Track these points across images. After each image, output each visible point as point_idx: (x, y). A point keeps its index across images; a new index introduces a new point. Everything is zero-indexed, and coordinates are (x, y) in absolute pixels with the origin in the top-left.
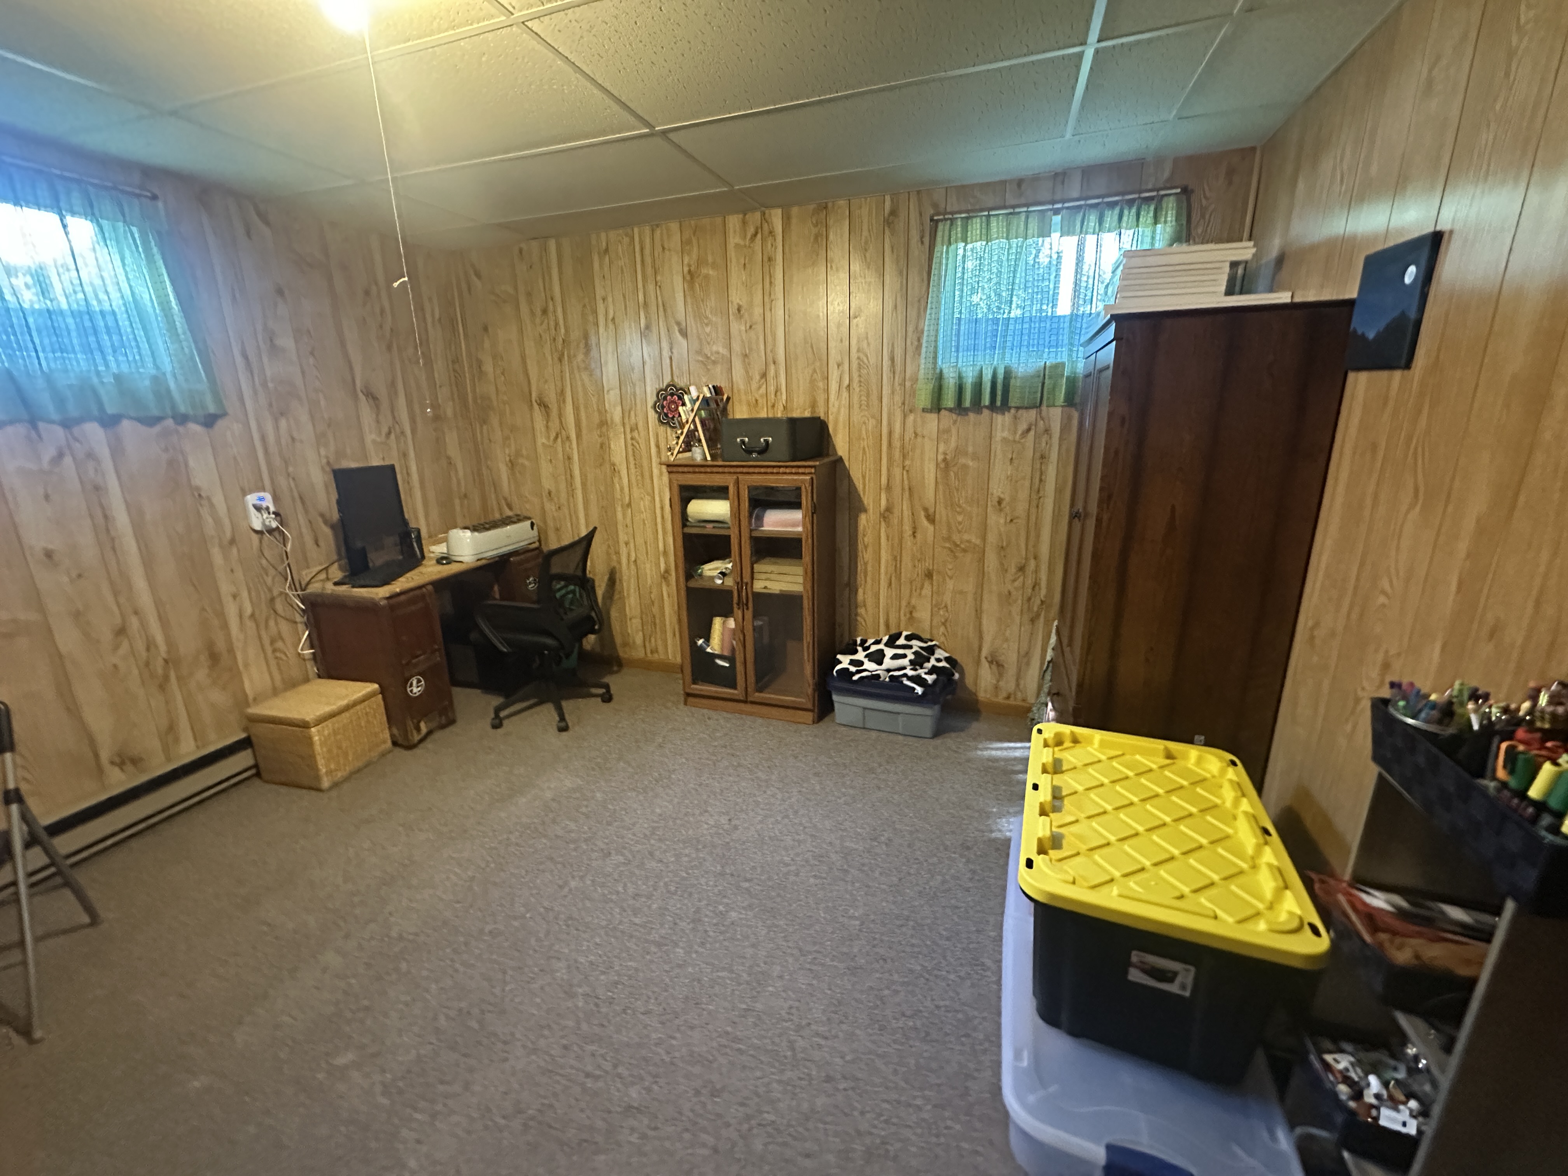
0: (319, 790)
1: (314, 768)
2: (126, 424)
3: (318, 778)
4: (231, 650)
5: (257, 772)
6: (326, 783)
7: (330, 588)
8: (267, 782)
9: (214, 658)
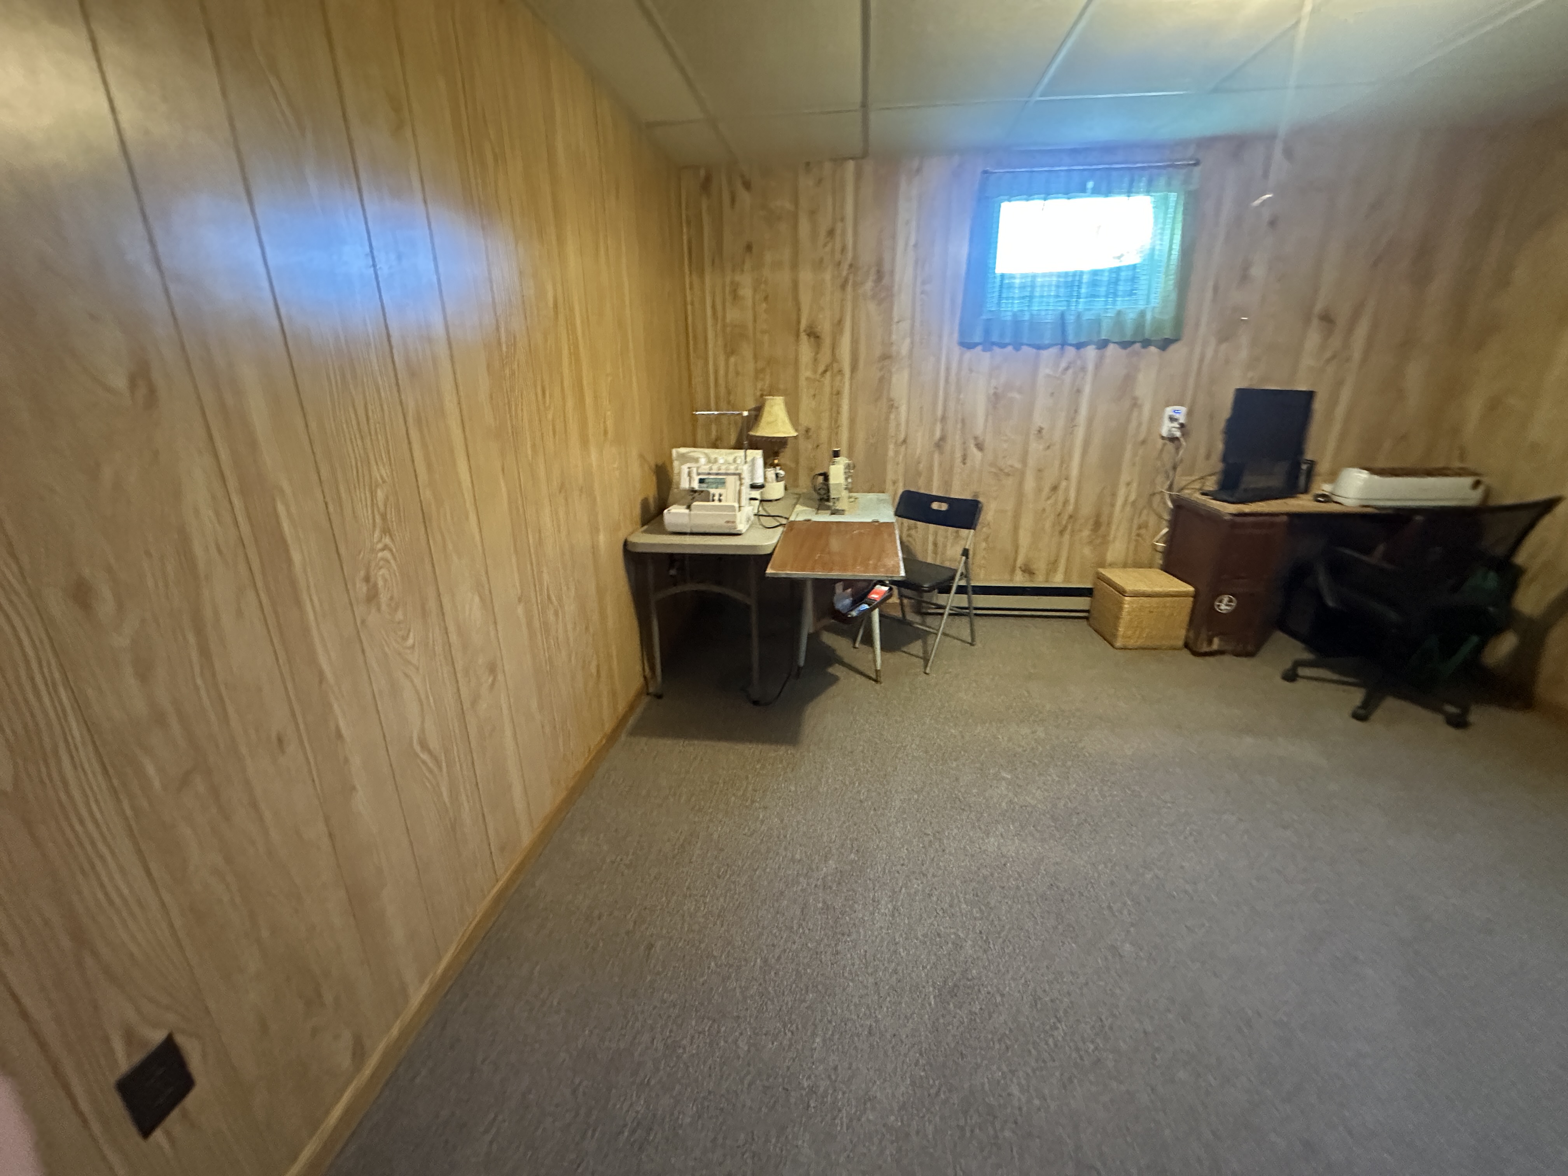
0: (1112, 646)
1: (1116, 627)
2: (1111, 346)
3: (1115, 636)
4: (1109, 524)
5: (1086, 616)
6: (1118, 644)
7: (1198, 497)
8: (1090, 625)
9: (1097, 525)
